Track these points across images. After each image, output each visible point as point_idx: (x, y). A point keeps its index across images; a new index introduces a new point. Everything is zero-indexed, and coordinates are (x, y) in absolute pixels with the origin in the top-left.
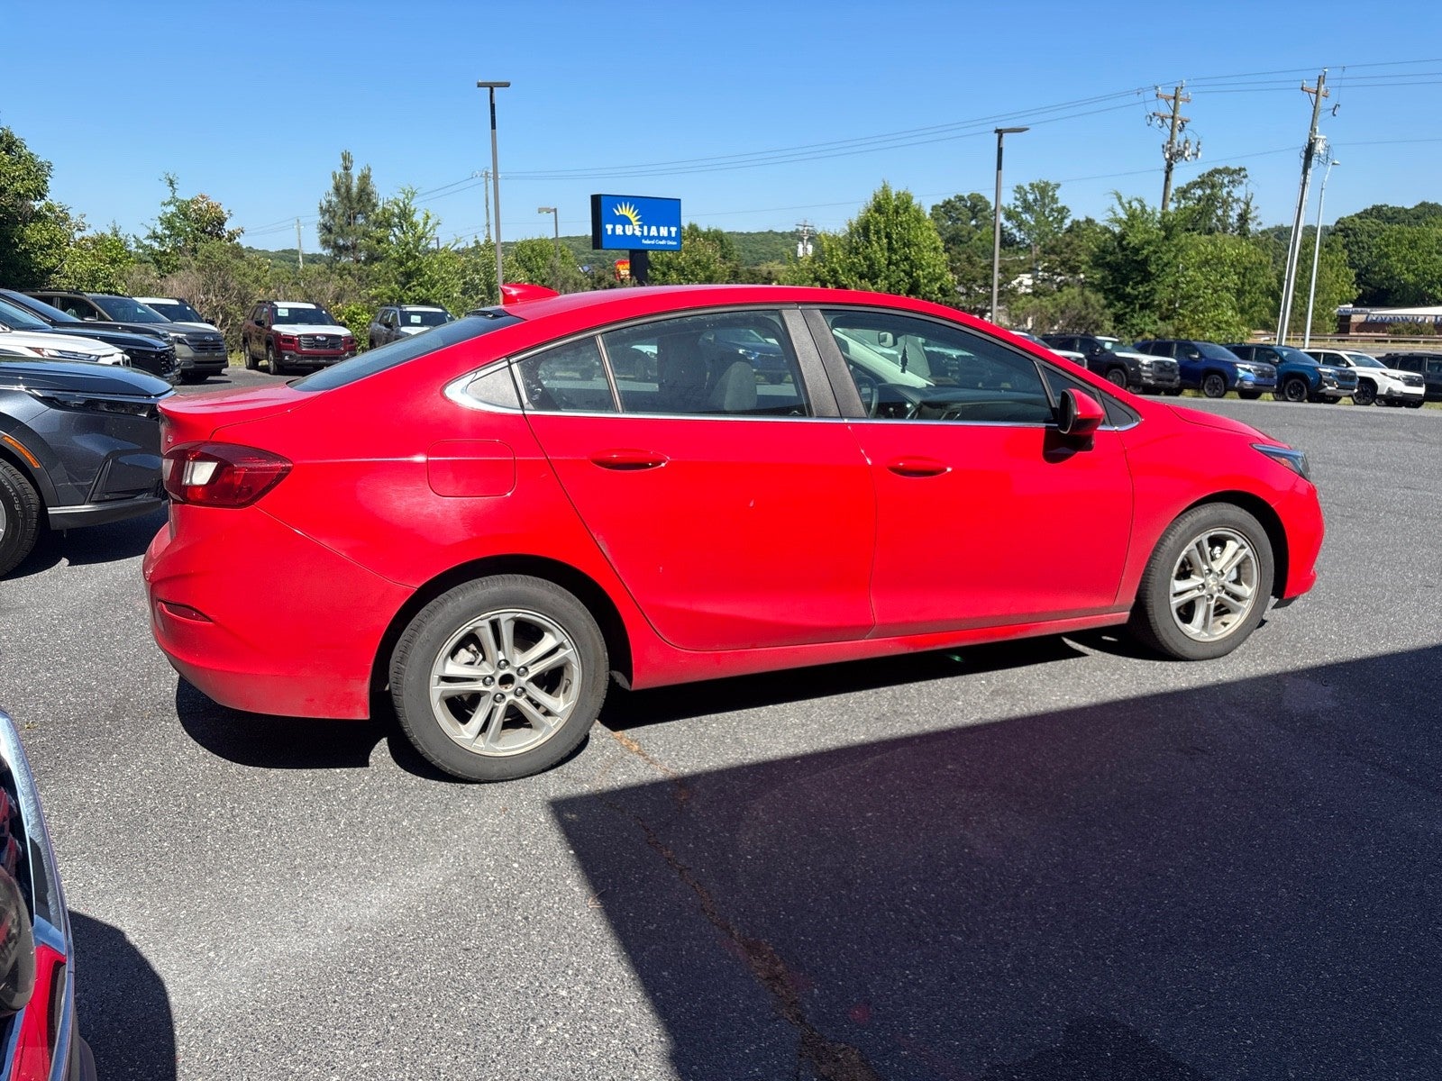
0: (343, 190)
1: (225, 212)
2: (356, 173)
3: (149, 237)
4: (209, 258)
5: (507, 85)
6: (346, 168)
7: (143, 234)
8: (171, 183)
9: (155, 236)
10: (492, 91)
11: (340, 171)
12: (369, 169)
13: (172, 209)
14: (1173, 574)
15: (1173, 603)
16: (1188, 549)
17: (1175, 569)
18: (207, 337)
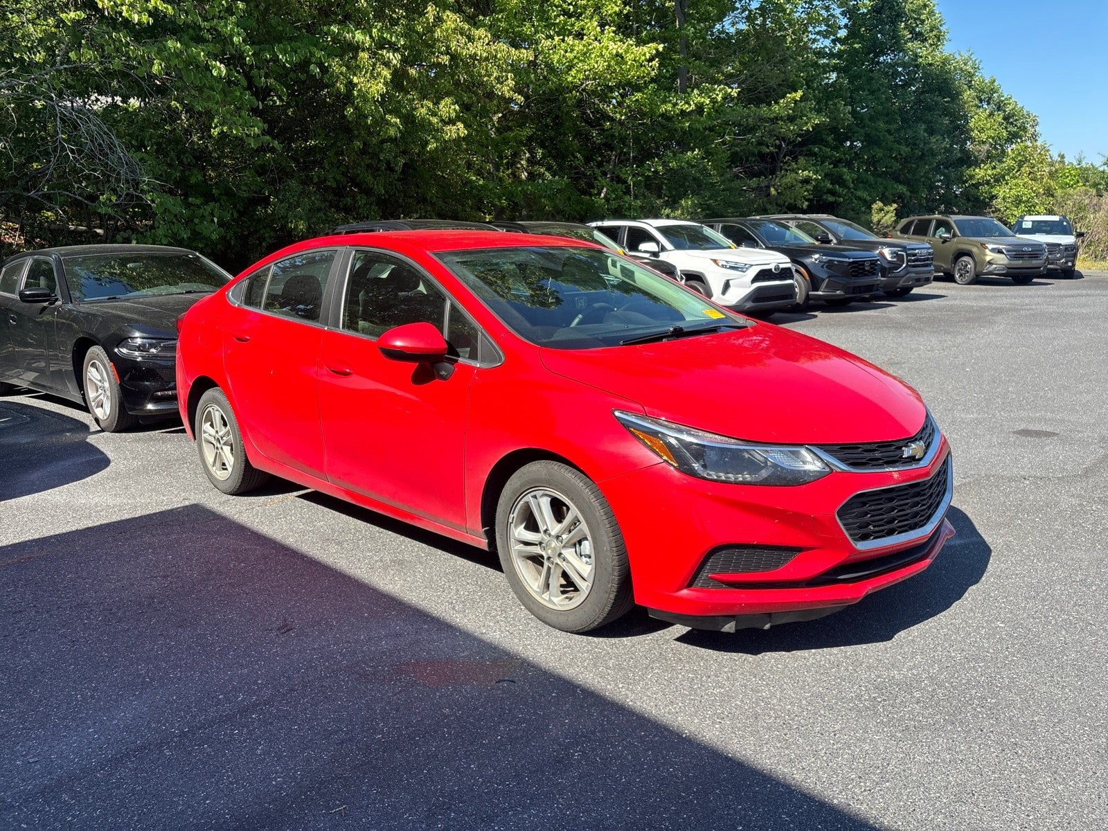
14: (510, 521)
15: (516, 548)
16: (524, 500)
17: (512, 516)
18: (1025, 249)
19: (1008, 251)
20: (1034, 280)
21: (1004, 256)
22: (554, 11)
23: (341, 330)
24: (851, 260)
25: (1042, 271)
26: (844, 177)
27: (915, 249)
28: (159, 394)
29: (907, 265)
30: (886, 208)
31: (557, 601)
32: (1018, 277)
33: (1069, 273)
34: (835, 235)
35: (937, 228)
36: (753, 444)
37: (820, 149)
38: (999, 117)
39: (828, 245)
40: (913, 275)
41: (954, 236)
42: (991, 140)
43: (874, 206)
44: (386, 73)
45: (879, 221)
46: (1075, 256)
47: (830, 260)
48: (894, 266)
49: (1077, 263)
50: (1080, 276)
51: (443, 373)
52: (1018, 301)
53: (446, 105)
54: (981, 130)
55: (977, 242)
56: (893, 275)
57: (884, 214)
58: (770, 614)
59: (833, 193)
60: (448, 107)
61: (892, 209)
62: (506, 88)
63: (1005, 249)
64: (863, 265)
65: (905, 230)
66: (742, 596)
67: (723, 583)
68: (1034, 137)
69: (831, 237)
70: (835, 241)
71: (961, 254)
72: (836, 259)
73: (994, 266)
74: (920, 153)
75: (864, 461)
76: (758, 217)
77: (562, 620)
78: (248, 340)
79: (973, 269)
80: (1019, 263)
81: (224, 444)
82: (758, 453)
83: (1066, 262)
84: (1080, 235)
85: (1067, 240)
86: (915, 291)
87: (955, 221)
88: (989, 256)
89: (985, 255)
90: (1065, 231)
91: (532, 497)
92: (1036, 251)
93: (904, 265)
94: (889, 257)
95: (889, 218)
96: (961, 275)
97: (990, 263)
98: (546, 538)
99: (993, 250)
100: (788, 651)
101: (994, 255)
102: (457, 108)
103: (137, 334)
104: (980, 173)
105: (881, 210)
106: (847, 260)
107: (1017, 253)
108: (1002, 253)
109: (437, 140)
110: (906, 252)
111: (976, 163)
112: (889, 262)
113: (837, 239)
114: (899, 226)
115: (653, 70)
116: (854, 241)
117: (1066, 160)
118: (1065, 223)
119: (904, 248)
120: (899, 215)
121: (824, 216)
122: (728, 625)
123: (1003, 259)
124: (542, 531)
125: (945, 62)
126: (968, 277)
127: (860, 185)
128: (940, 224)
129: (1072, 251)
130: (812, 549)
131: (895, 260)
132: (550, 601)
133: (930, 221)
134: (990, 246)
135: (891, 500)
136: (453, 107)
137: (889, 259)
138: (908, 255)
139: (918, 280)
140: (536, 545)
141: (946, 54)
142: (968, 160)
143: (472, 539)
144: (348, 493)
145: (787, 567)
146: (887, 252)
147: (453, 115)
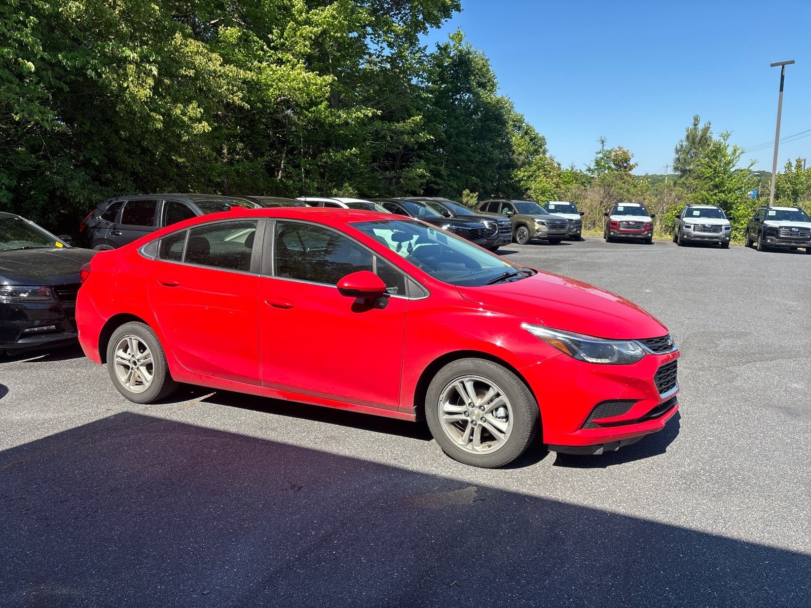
0: (690, 138)
1: (630, 154)
2: (701, 126)
3: (587, 170)
4: (604, 180)
5: (793, 62)
6: (695, 125)
7: (584, 169)
8: (603, 142)
9: (589, 170)
10: (783, 68)
11: (691, 127)
12: (710, 123)
13: (601, 155)
14: (440, 399)
15: (443, 418)
16: (453, 385)
17: (441, 396)
18: (557, 222)
19: (547, 224)
20: (562, 242)
21: (545, 226)
22: (255, 46)
23: (273, 277)
24: (471, 229)
25: (567, 236)
26: (441, 172)
27: (502, 222)
28: (27, 330)
29: (498, 232)
30: (471, 195)
31: (480, 449)
32: (553, 240)
33: (577, 238)
34: (452, 211)
35: (503, 208)
36: (611, 341)
37: (425, 153)
38: (527, 137)
39: (448, 218)
40: (502, 238)
41: (515, 213)
42: (524, 152)
43: (464, 192)
44: (151, 81)
45: (468, 202)
46: (581, 227)
47: (458, 228)
48: (490, 232)
49: (583, 231)
50: (583, 240)
51: (382, 304)
52: (562, 255)
53: (193, 108)
54: (519, 146)
55: (530, 217)
56: (490, 238)
57: (470, 198)
58: (619, 441)
59: (435, 183)
60: (194, 110)
61: (475, 195)
62: (236, 98)
63: (546, 222)
64: (477, 232)
65: (483, 209)
66: (610, 431)
67: (599, 424)
68: (544, 152)
69: (449, 213)
70: (452, 216)
71: (520, 225)
72: (461, 228)
73: (540, 233)
74: (487, 160)
75: (656, 348)
76: (399, 198)
77: (485, 461)
78: (177, 285)
79: (528, 234)
80: (554, 231)
81: (141, 365)
82: (616, 346)
83: (577, 231)
84: (582, 214)
85: (576, 217)
86: (500, 248)
87: (514, 204)
88: (537, 226)
89: (535, 226)
90: (574, 211)
91: (460, 382)
92: (563, 224)
93: (497, 232)
94: (487, 227)
95: (473, 201)
96: (520, 238)
97: (538, 231)
98: (471, 409)
99: (539, 223)
100: (620, 463)
101: (539, 226)
102: (202, 110)
103: (6, 283)
104: (521, 174)
105: (468, 195)
106: (468, 228)
107: (553, 224)
108: (544, 224)
109: (189, 134)
110: (497, 224)
111: (518, 167)
112: (488, 230)
113: (453, 215)
114: (479, 206)
115: (327, 93)
116: (464, 216)
117: (562, 167)
118: (573, 207)
119: (496, 221)
120: (480, 198)
121: (442, 199)
122: (599, 450)
123: (545, 229)
124: (467, 404)
125: (498, 101)
126: (525, 239)
127: (451, 178)
128: (505, 205)
129: (578, 224)
130: (642, 400)
131: (491, 228)
132: (473, 449)
133: (498, 203)
134: (537, 220)
135: (668, 370)
136: (199, 110)
137: (488, 228)
138: (499, 225)
139: (505, 241)
140: (461, 413)
141: (499, 96)
142: (512, 165)
143: (402, 415)
144: (280, 393)
145: (631, 412)
146: (486, 223)
147: (199, 116)
